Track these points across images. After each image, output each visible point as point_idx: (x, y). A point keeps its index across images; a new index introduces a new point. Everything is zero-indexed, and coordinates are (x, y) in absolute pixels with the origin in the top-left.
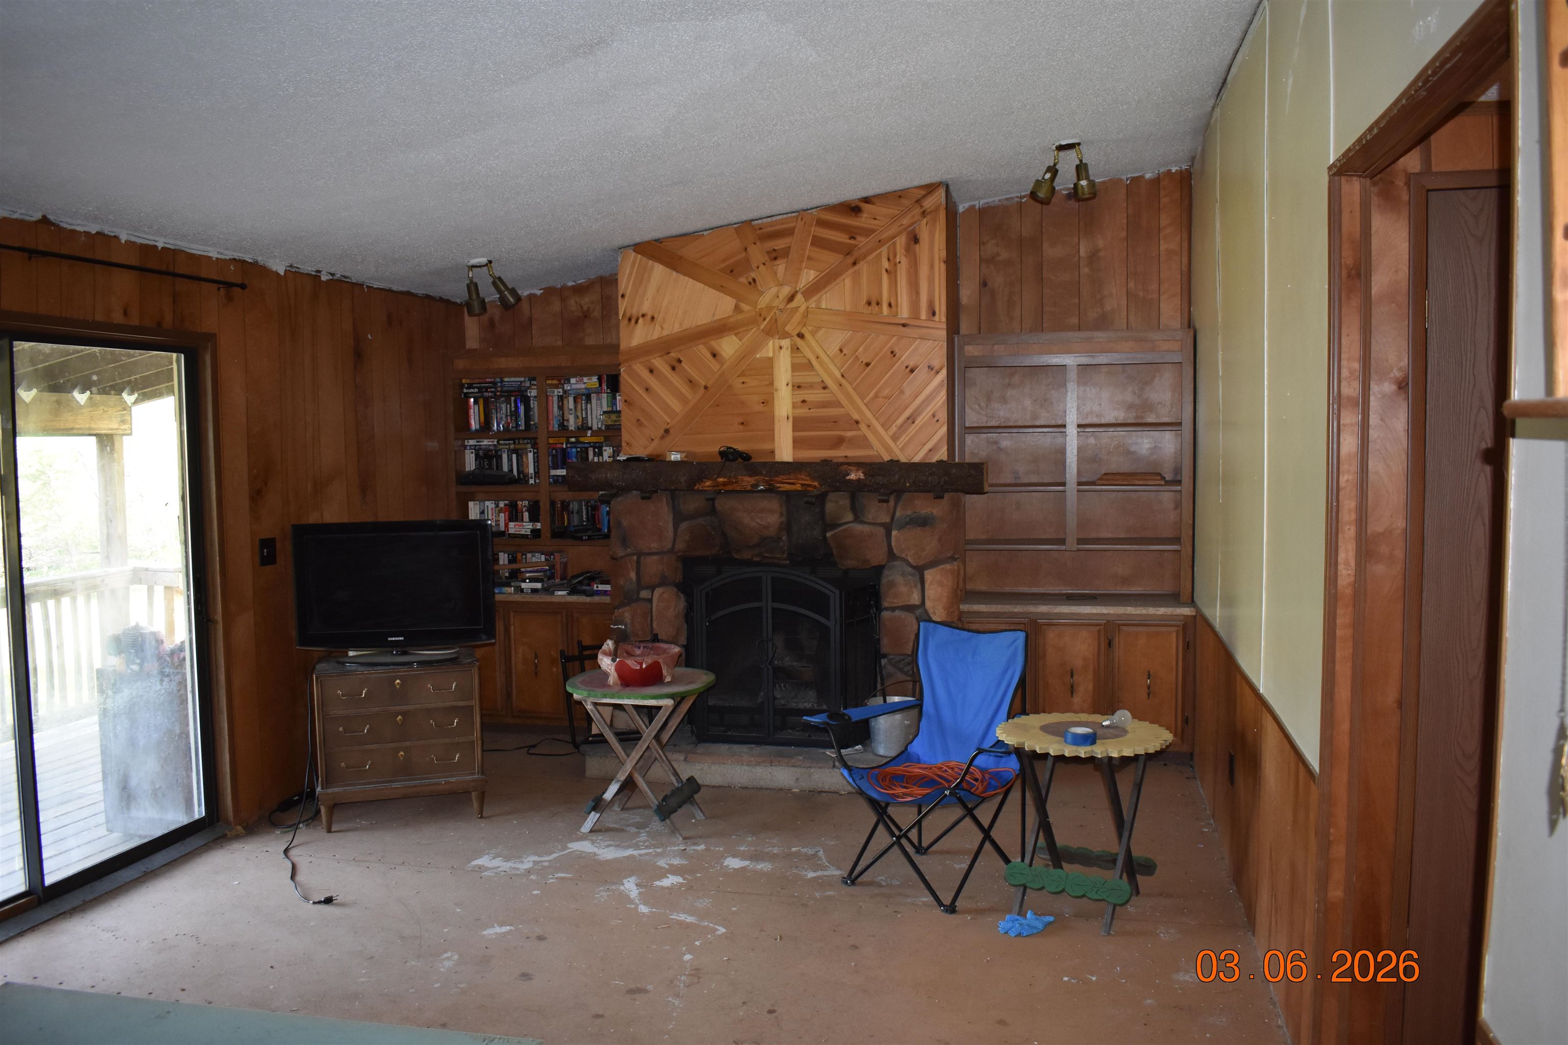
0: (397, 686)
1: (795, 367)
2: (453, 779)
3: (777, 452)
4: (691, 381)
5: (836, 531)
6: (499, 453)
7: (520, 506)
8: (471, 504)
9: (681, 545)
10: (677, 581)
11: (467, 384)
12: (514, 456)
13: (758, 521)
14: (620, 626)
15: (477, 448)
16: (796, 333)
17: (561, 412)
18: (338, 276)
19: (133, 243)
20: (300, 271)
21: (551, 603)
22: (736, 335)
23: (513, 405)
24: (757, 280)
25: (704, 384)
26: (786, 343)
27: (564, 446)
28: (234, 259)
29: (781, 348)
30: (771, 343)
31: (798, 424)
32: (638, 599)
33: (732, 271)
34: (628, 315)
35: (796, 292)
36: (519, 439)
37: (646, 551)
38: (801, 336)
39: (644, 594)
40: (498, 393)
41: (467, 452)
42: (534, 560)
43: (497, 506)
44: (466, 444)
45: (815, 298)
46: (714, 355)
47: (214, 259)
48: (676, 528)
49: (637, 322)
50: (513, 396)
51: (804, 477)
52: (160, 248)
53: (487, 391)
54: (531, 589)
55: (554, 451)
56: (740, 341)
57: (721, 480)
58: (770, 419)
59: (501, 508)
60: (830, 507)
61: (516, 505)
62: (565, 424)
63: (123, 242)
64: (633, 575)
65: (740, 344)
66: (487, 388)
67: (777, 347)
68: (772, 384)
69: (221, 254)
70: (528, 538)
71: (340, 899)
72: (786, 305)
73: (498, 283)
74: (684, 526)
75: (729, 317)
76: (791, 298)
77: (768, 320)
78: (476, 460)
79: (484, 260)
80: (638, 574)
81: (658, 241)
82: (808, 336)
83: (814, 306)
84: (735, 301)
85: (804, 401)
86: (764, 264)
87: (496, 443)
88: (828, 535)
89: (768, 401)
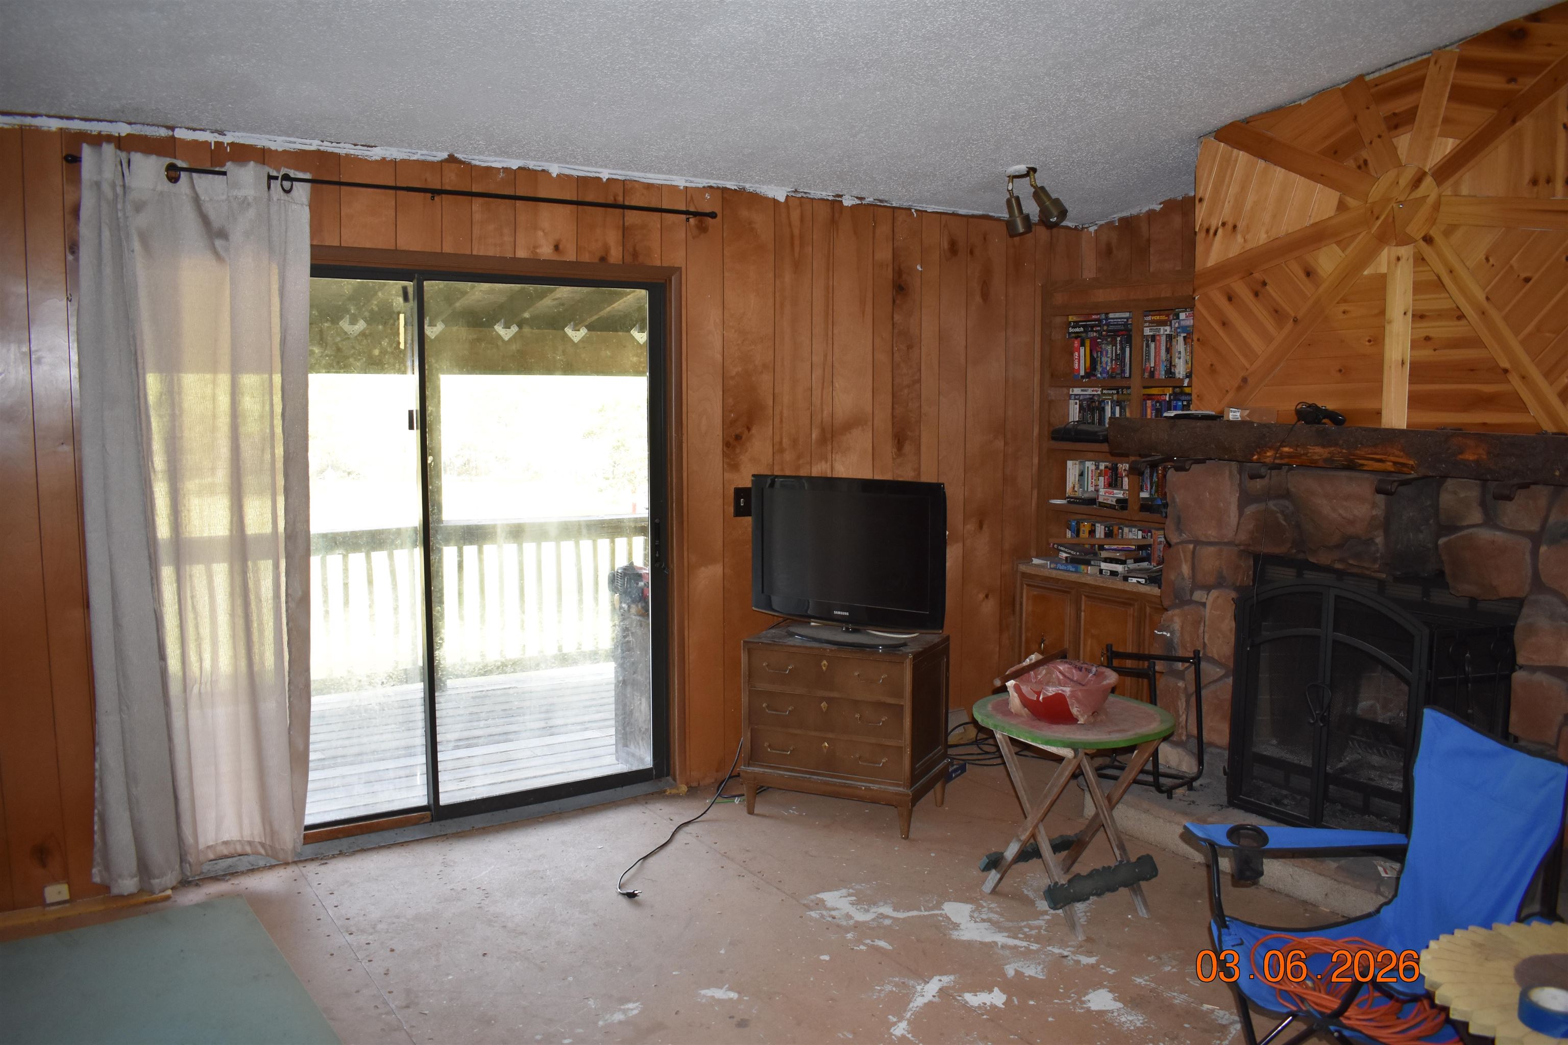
0: (824, 668)
1: (1418, 288)
2: (875, 787)
3: (1384, 413)
4: (1276, 311)
5: (1453, 537)
6: (1103, 405)
7: (1119, 470)
8: (1070, 464)
9: (1243, 537)
10: (1238, 584)
11: (1074, 322)
12: (1118, 409)
13: (1341, 511)
14: (1165, 633)
15: (1081, 398)
16: (1423, 234)
17: (1169, 356)
18: (870, 200)
19: (569, 177)
20: (809, 196)
21: (1124, 591)
22: (1338, 243)
23: (1118, 347)
24: (1369, 162)
25: (1293, 315)
26: (1405, 251)
27: (1167, 399)
28: (711, 187)
29: (1398, 259)
30: (1385, 251)
31: (1418, 372)
32: (1191, 602)
33: (1336, 152)
34: (1205, 226)
35: (1424, 174)
36: (1123, 388)
37: (1203, 539)
38: (1428, 240)
39: (1198, 595)
40: (1104, 333)
41: (1072, 402)
42: (1131, 536)
43: (1097, 468)
44: (1071, 393)
45: (1451, 181)
46: (1308, 274)
47: (682, 188)
48: (1241, 513)
49: (1215, 233)
50: (1119, 336)
51: (1397, 452)
52: (605, 180)
53: (1092, 331)
54: (1111, 571)
55: (1158, 404)
56: (1343, 252)
57: (1286, 449)
58: (1377, 366)
59: (1101, 471)
60: (1446, 499)
61: (1117, 468)
62: (1173, 370)
63: (554, 175)
64: (1186, 569)
65: (1343, 255)
66: (1092, 326)
67: (1393, 258)
68: (1382, 312)
69: (691, 182)
70: (1115, 509)
71: (640, 898)
72: (1409, 195)
73: (1040, 194)
74: (1250, 510)
75: (1330, 218)
76: (1417, 182)
77: (1382, 218)
78: (1080, 412)
79: (1022, 168)
80: (1193, 568)
81: (1247, 121)
82: (1439, 239)
83: (1449, 193)
84: (1338, 194)
85: (1427, 338)
86: (1380, 136)
87: (1099, 393)
88: (1442, 541)
89: (1377, 340)
